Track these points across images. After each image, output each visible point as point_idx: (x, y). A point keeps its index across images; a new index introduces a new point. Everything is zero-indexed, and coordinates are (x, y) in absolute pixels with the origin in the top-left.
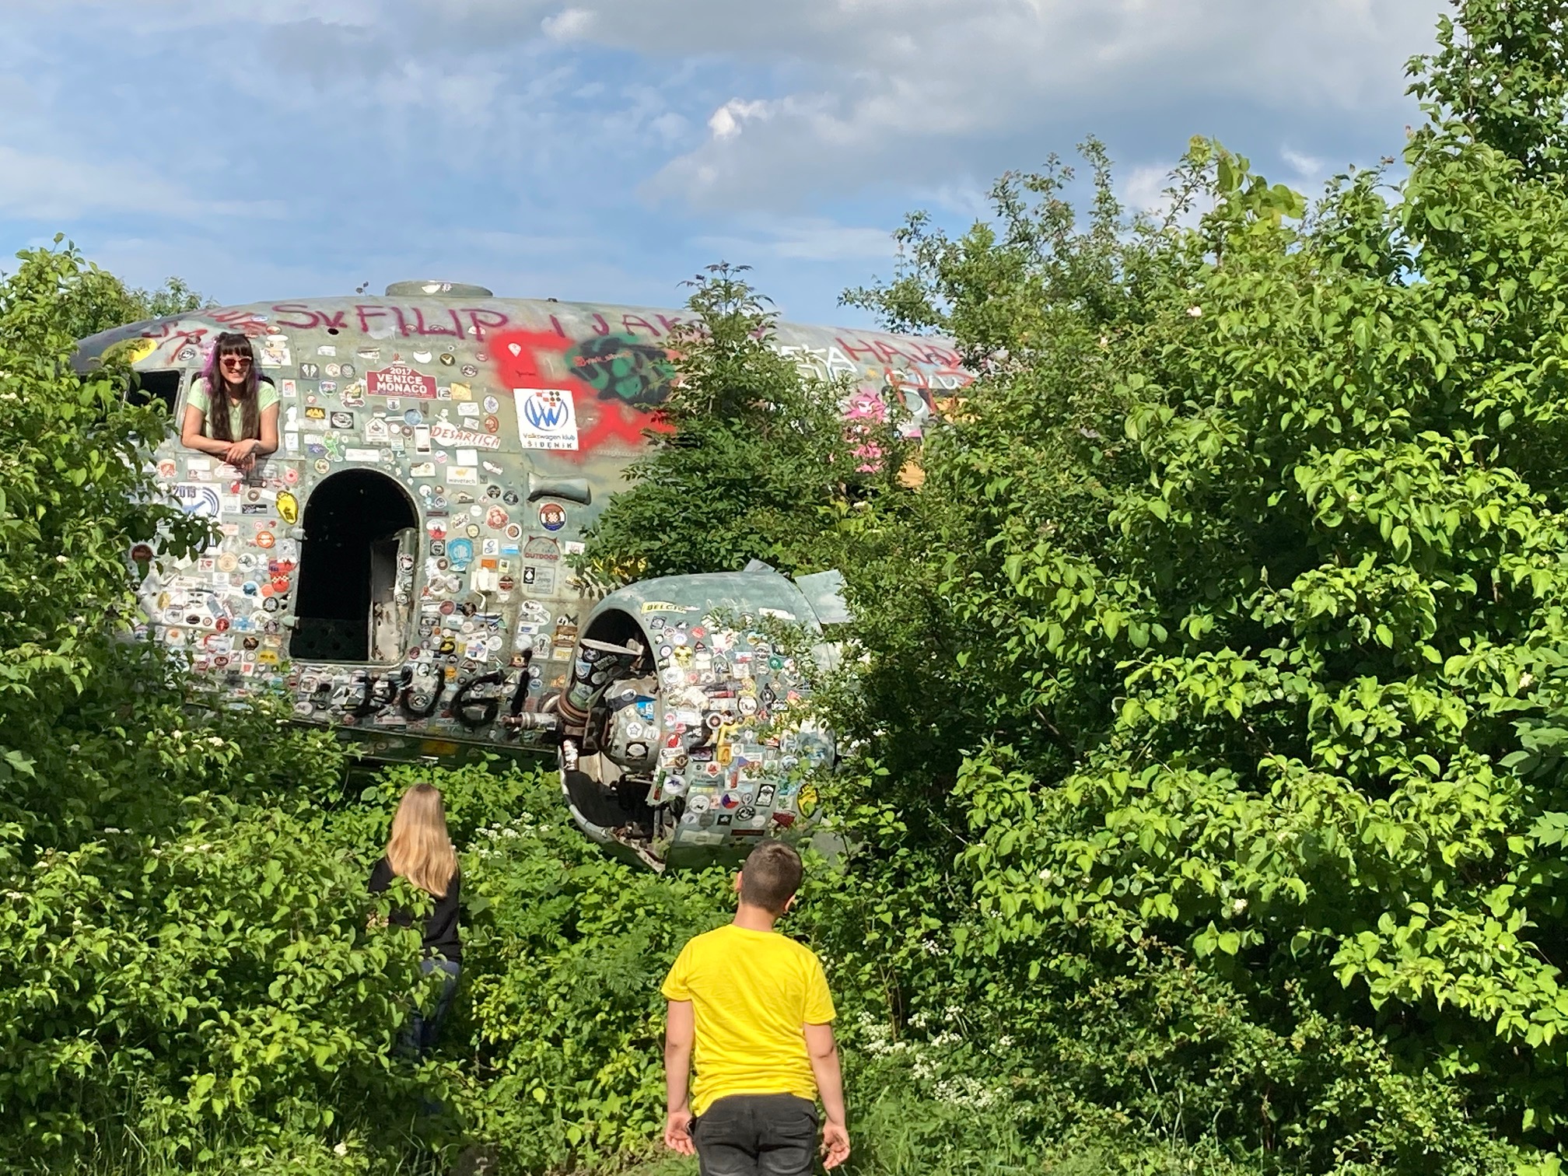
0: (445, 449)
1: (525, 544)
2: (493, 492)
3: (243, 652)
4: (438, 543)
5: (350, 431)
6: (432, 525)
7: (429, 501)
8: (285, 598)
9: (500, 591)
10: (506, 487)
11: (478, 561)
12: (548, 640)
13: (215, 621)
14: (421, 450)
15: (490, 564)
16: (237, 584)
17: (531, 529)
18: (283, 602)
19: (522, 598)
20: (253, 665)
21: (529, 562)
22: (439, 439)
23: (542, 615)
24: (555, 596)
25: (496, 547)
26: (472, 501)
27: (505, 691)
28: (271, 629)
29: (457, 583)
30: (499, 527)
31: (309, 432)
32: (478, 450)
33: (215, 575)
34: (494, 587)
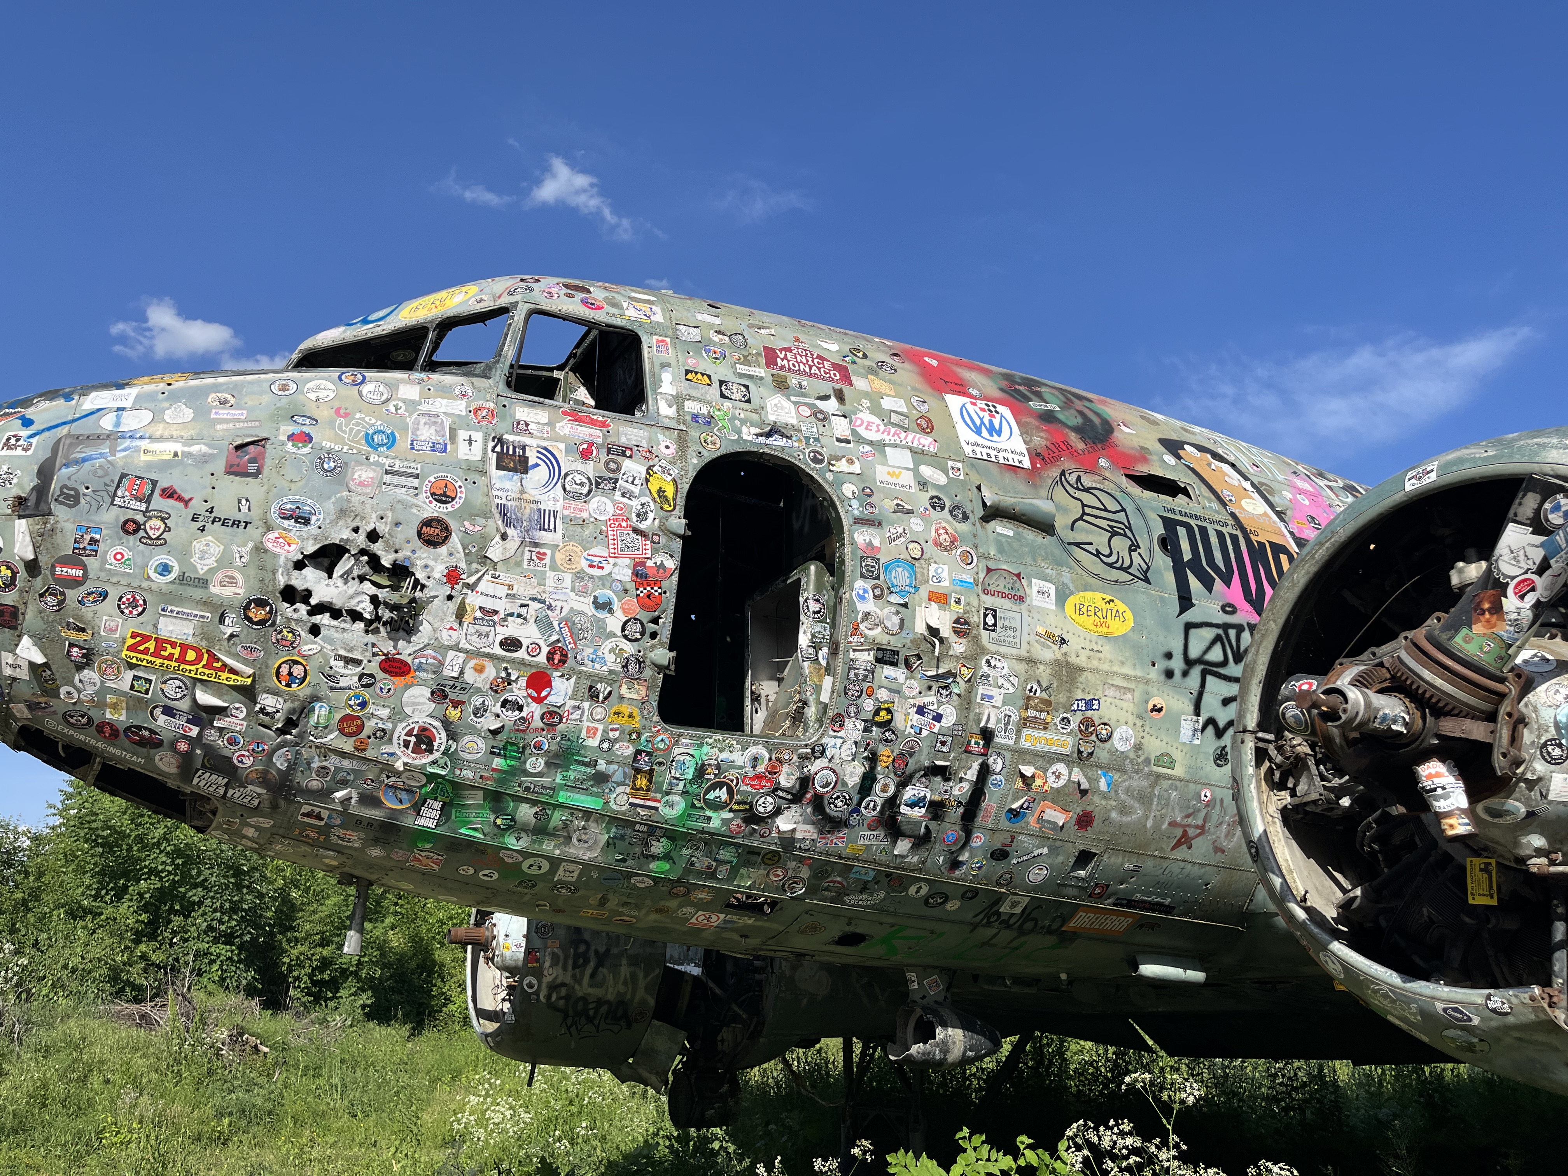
0: (871, 443)
1: (982, 576)
2: (936, 503)
3: (586, 705)
4: (870, 562)
5: (746, 405)
6: (862, 536)
7: (855, 504)
8: (655, 621)
9: (953, 638)
10: (951, 498)
11: (923, 593)
12: (1015, 718)
13: (545, 650)
14: (838, 440)
15: (940, 598)
16: (583, 592)
17: (988, 558)
18: (652, 627)
19: (983, 651)
20: (601, 727)
21: (989, 601)
22: (861, 431)
23: (1007, 678)
24: (1023, 653)
25: (945, 575)
26: (910, 512)
27: (956, 792)
28: (633, 669)
29: (896, 620)
30: (948, 549)
31: (691, 398)
32: (913, 451)
33: (551, 575)
34: (946, 632)
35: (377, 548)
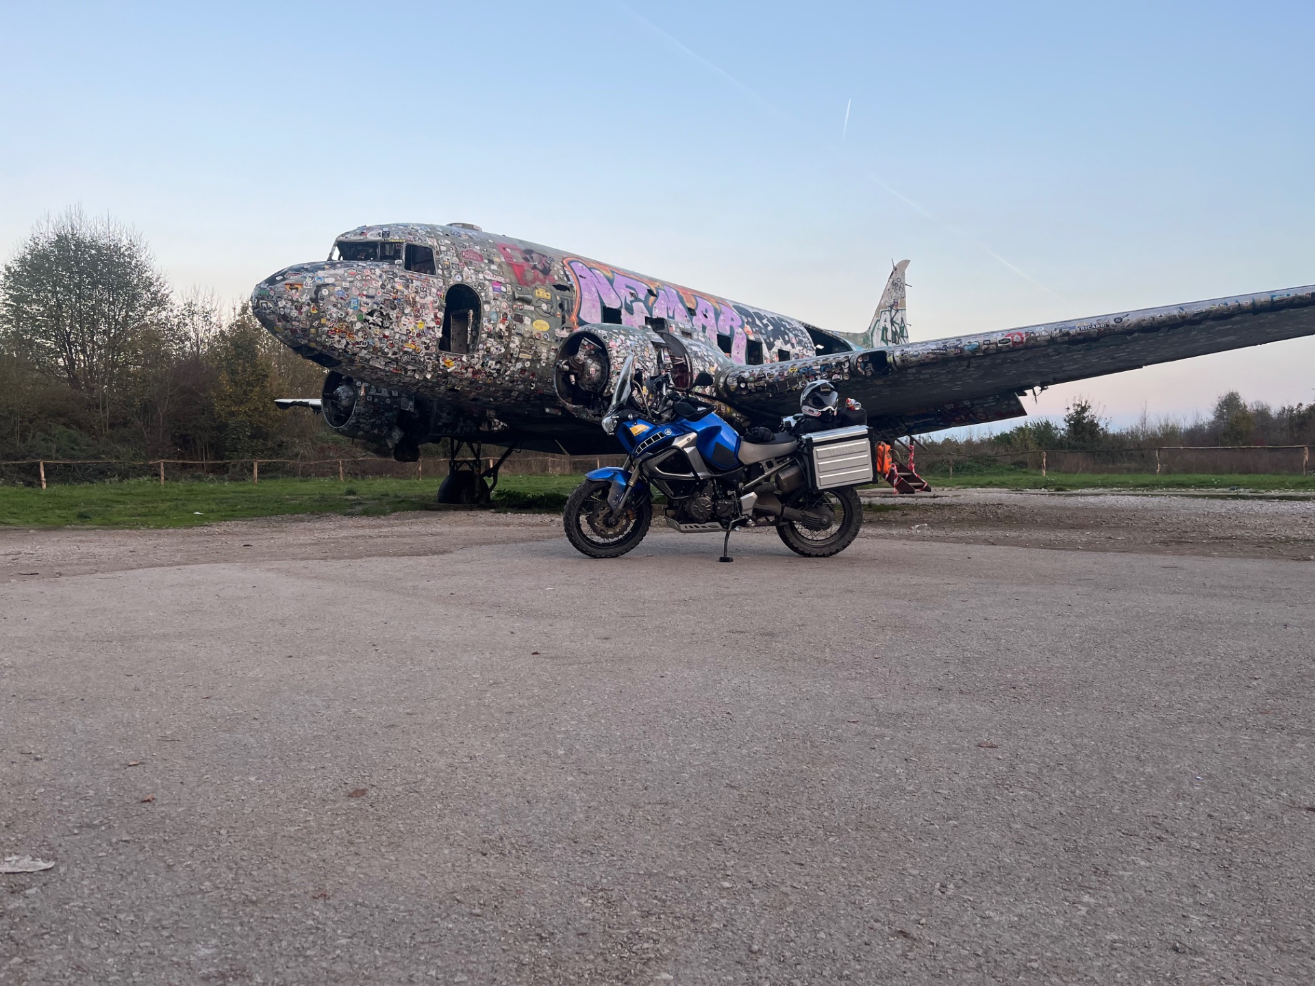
4: (487, 313)
6: (485, 306)
7: (484, 297)
12: (518, 351)
14: (480, 280)
18: (439, 329)
19: (512, 335)
22: (486, 276)
23: (517, 341)
24: (522, 335)
28: (434, 338)
29: (492, 327)
34: (504, 330)
35: (382, 310)
